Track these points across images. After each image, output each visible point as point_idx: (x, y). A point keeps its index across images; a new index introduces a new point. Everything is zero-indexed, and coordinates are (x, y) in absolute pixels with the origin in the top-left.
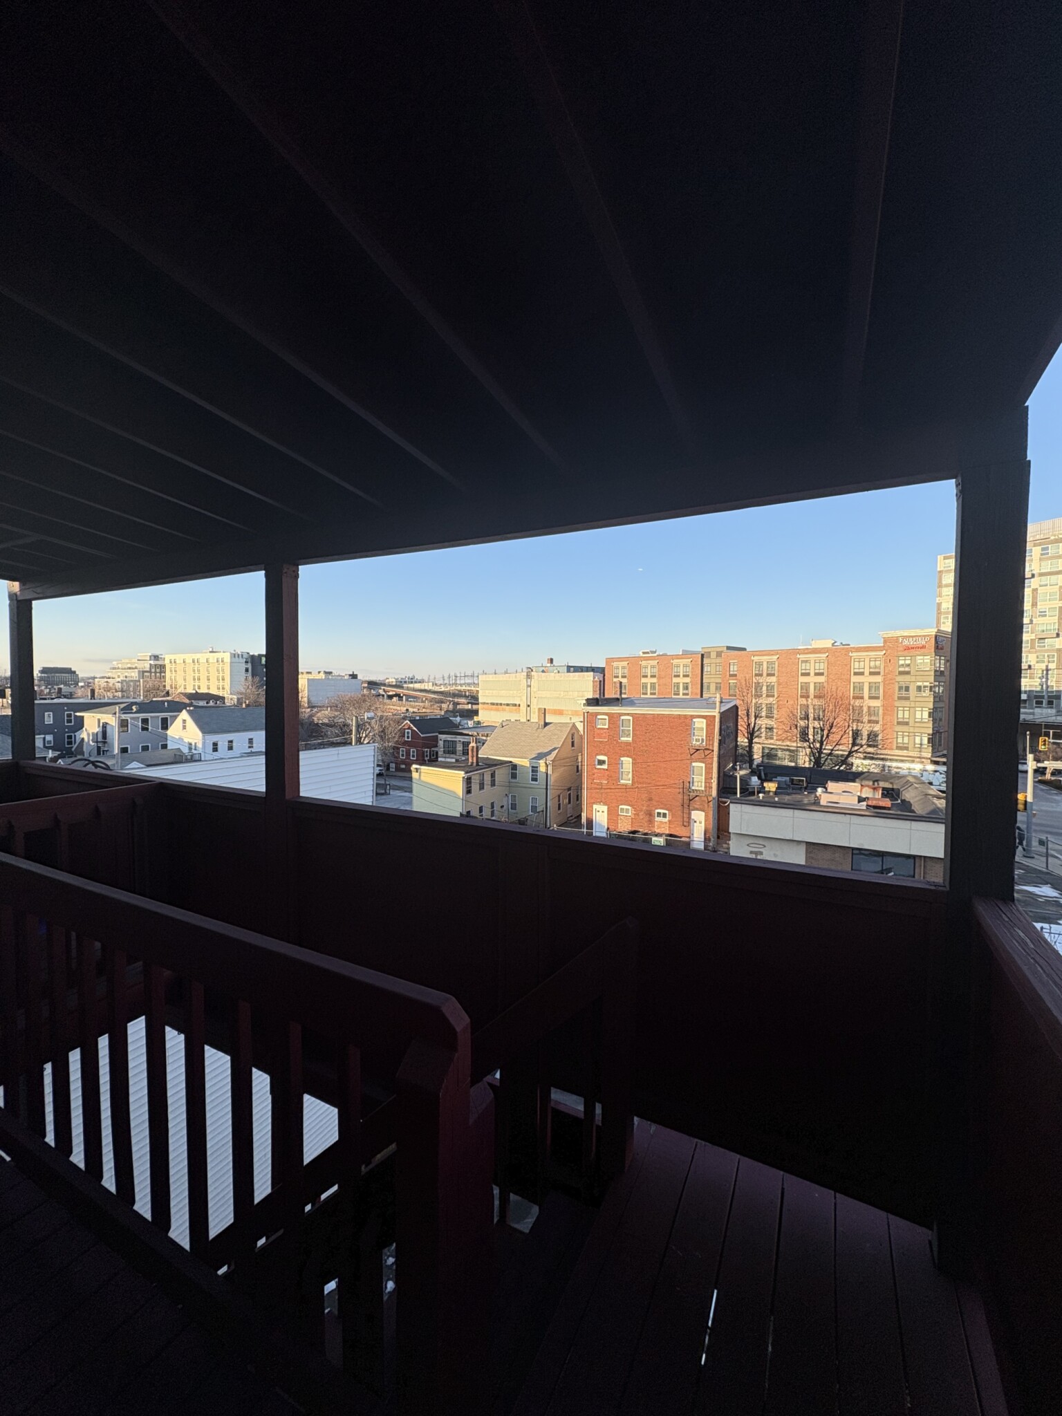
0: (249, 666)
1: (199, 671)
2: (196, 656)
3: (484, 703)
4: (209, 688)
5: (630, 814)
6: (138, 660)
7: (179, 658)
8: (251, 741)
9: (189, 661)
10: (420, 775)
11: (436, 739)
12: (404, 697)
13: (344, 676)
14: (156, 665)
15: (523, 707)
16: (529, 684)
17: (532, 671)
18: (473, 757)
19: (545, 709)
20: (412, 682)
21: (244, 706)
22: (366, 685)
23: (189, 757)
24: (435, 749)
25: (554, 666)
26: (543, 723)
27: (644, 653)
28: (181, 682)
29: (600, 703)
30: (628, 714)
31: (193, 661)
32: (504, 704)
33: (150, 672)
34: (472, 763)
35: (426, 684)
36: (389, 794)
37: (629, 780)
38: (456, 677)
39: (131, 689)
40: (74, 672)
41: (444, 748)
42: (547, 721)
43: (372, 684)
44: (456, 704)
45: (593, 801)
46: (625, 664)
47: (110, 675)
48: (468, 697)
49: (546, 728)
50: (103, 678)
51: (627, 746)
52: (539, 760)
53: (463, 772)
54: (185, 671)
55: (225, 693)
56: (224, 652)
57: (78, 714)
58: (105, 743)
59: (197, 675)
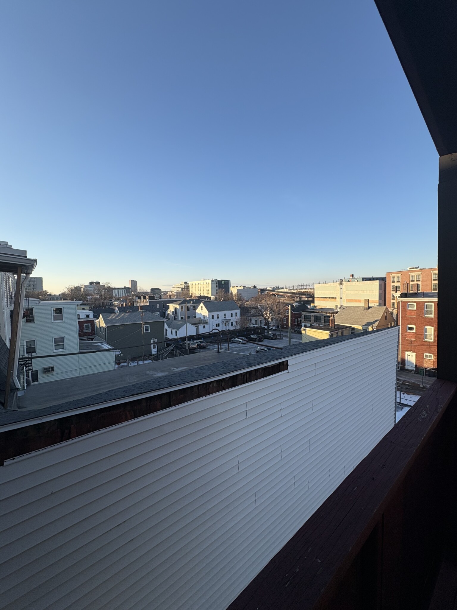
0: (218, 285)
1: (200, 287)
2: (199, 282)
3: (317, 297)
4: (204, 294)
5: (432, 359)
6: (181, 284)
7: (194, 283)
8: (225, 315)
9: (197, 284)
10: (306, 332)
11: (300, 314)
12: (276, 295)
13: (251, 287)
14: (186, 286)
15: (338, 299)
16: (341, 287)
17: (343, 281)
18: (332, 324)
19: (368, 300)
20: (278, 289)
21: (221, 300)
22: (260, 291)
23: (204, 321)
24: (299, 319)
25: (354, 278)
26: (367, 307)
27: (410, 268)
28: (195, 291)
29: (408, 296)
30: (431, 302)
31: (198, 284)
32: (328, 298)
33: (184, 288)
34: (332, 327)
35: (286, 289)
36: (283, 339)
37: (432, 339)
38: (299, 286)
39: (179, 295)
40: (160, 290)
41: (305, 319)
42: (369, 306)
43: (263, 291)
44: (300, 298)
45: (405, 350)
46: (399, 275)
47: (172, 290)
48: (305, 295)
49: (369, 309)
50: (170, 291)
51: (430, 320)
52: (368, 326)
53: (329, 332)
54: (204, 288)
55: (210, 296)
56: (209, 280)
57: (168, 305)
58: (176, 315)
59: (200, 289)
